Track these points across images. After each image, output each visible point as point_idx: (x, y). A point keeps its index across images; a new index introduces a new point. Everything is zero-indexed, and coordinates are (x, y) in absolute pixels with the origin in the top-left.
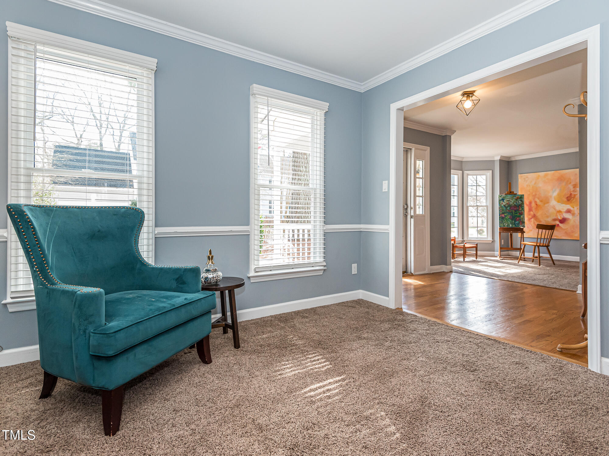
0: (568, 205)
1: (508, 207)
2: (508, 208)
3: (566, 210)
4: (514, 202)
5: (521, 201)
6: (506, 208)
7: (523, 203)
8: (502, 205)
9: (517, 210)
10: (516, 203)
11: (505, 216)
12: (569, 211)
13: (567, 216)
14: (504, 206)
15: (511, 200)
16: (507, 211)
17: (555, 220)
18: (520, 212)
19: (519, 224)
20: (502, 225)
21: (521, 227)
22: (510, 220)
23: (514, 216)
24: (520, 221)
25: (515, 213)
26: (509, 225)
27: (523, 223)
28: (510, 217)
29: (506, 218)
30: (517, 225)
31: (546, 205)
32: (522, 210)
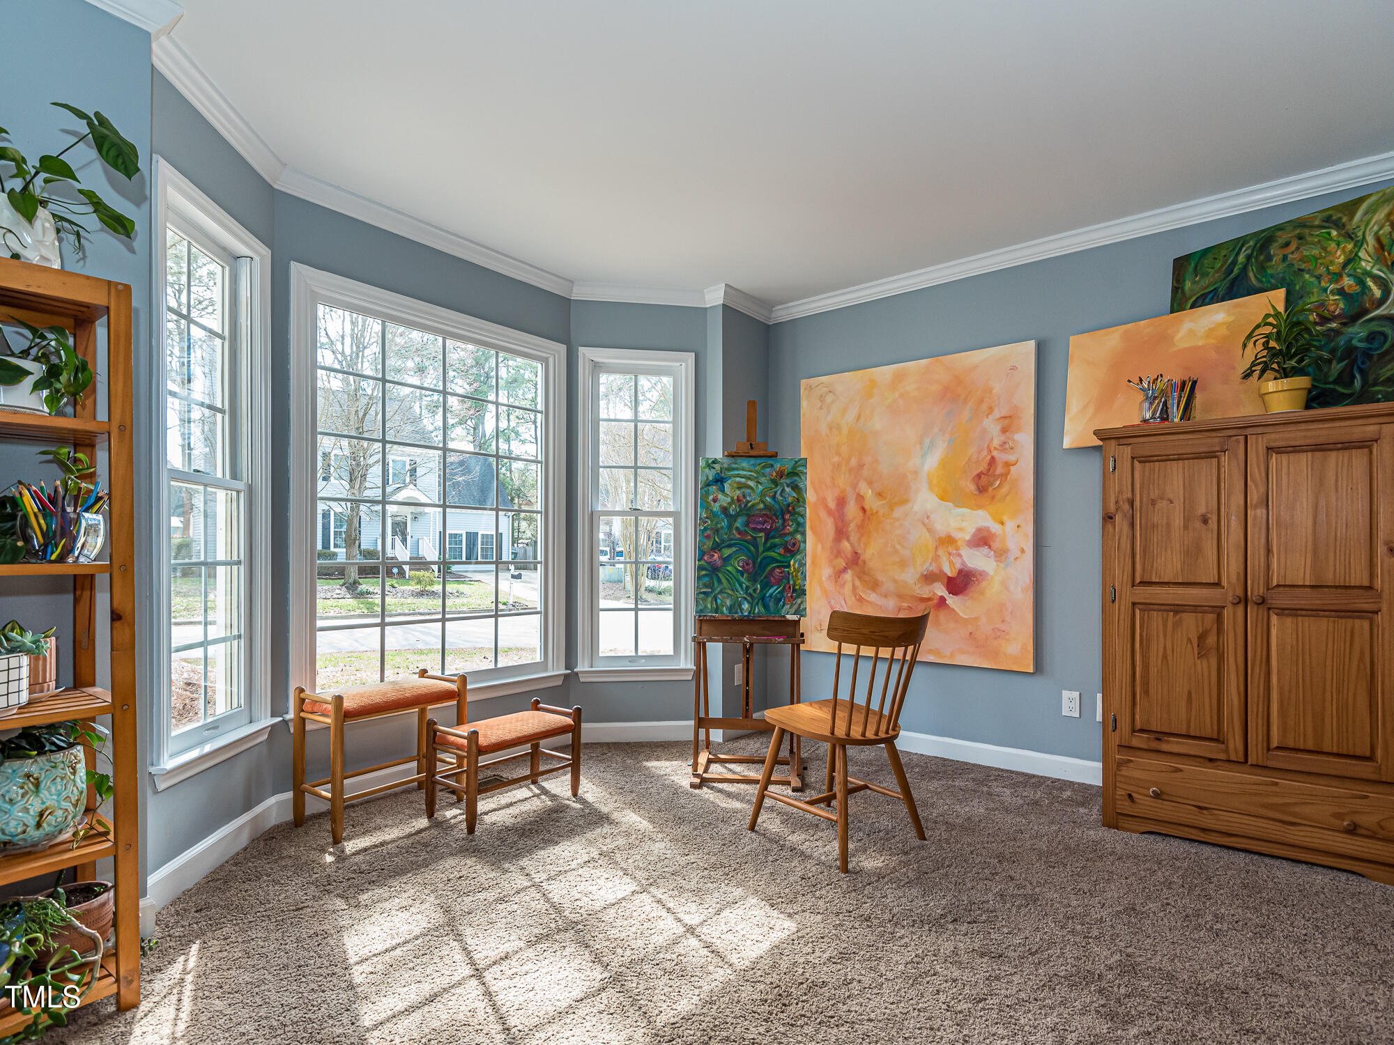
0: (980, 513)
1: (738, 515)
2: (739, 523)
3: (974, 535)
4: (763, 494)
5: (795, 488)
6: (732, 519)
7: (800, 500)
8: (716, 507)
9: (777, 528)
10: (774, 497)
11: (726, 560)
12: (983, 540)
13: (977, 560)
14: (725, 510)
15: (751, 483)
16: (732, 537)
17: (929, 578)
18: (787, 542)
19: (780, 600)
20: (709, 606)
21: (789, 617)
22: (743, 580)
23: (764, 558)
24: (788, 586)
25: (768, 544)
26: (740, 606)
27: (798, 596)
28: (747, 564)
29: (729, 568)
30: (771, 604)
31: (898, 512)
32: (796, 531)
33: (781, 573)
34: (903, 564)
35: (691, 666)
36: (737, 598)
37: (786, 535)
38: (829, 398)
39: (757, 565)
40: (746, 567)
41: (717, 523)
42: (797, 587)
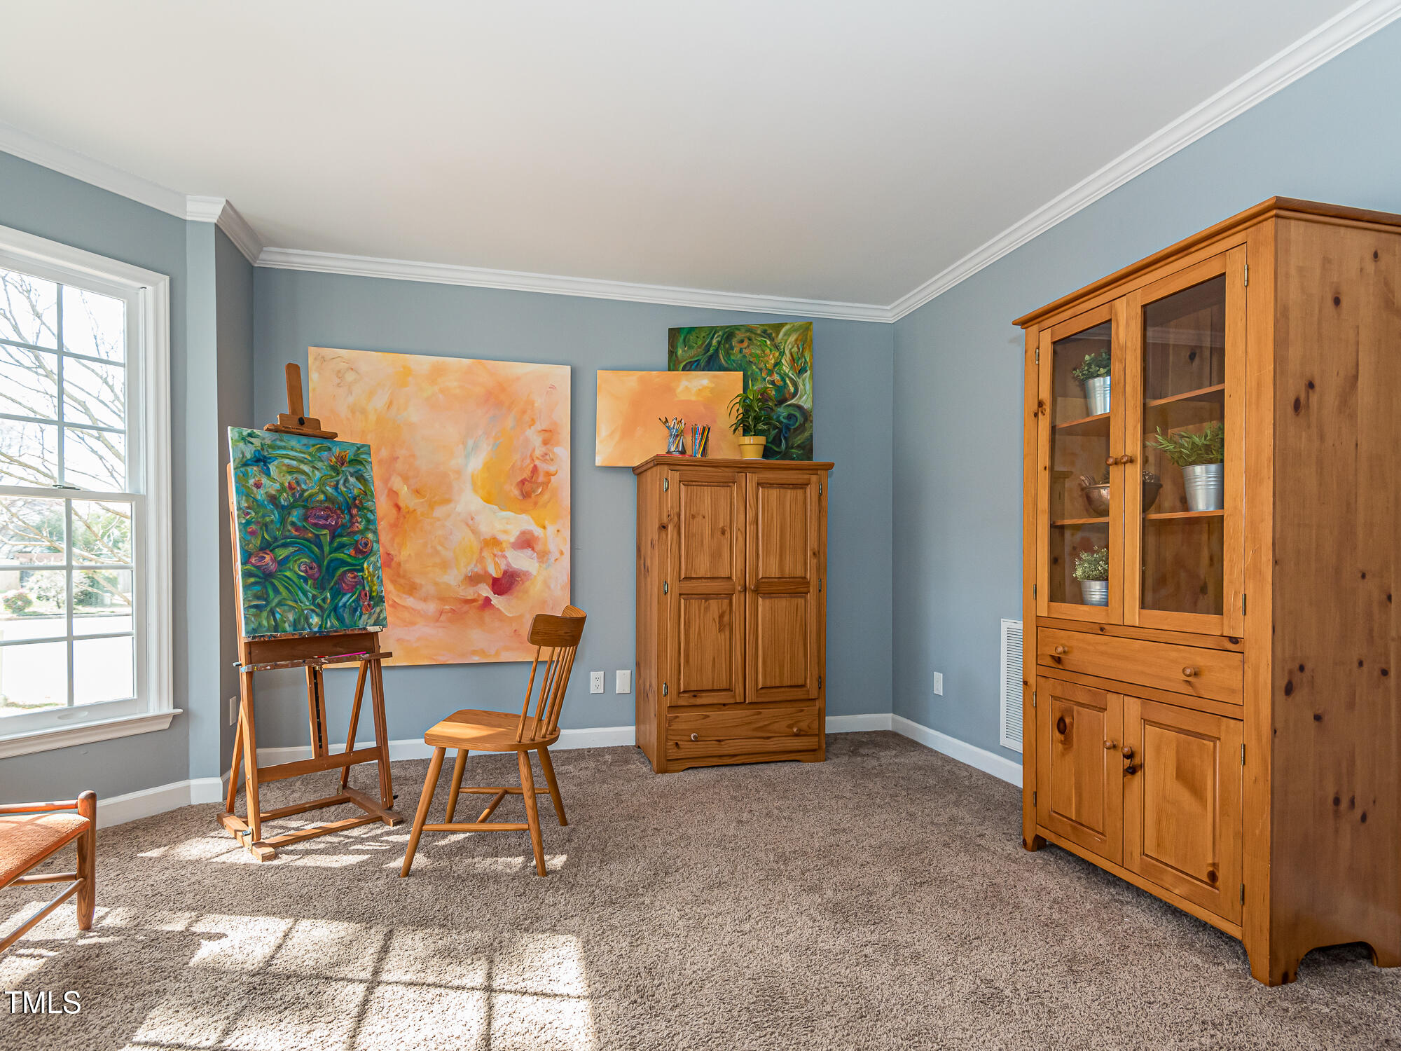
0: (524, 517)
1: (292, 506)
2: (295, 516)
3: (518, 537)
4: (322, 482)
5: (360, 478)
6: (285, 510)
7: (367, 493)
8: (260, 495)
9: (343, 525)
10: (336, 487)
11: (282, 563)
12: (526, 542)
13: (521, 561)
14: (273, 499)
15: (305, 468)
16: (287, 533)
17: (473, 579)
18: (357, 541)
19: (356, 610)
20: (265, 623)
21: (371, 629)
22: (308, 588)
23: (331, 561)
24: (363, 593)
25: (335, 544)
26: (307, 619)
27: (377, 605)
28: (311, 568)
29: (288, 574)
30: (346, 615)
31: (439, 512)
32: (367, 529)
33: (354, 578)
34: (445, 566)
35: (168, 709)
36: (303, 610)
37: (355, 533)
38: (350, 377)
39: (324, 569)
40: (310, 572)
41: (264, 516)
42: (374, 594)
